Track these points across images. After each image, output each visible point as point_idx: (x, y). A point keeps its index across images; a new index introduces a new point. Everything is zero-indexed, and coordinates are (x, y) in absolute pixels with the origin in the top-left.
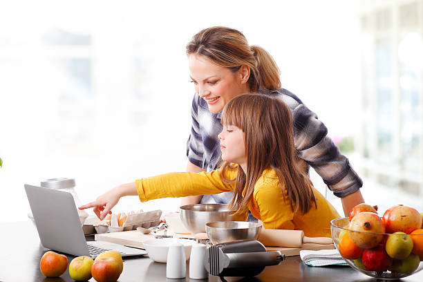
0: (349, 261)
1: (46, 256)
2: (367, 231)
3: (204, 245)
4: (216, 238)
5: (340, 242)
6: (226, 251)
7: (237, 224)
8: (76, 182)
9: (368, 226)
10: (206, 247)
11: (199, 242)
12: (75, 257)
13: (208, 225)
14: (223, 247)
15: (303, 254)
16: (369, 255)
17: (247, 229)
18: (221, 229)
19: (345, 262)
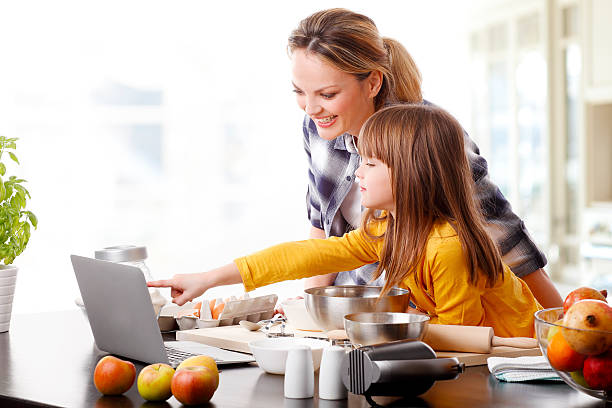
0: (562, 373)
1: (103, 364)
2: (592, 329)
3: (341, 348)
4: (359, 337)
5: (549, 345)
6: (375, 357)
7: (391, 316)
8: (149, 252)
9: (592, 320)
10: (343, 352)
11: (334, 343)
12: (146, 364)
13: (347, 317)
14: (371, 351)
15: (493, 363)
16: (594, 365)
17: (407, 324)
18: (367, 323)
19: (557, 376)
